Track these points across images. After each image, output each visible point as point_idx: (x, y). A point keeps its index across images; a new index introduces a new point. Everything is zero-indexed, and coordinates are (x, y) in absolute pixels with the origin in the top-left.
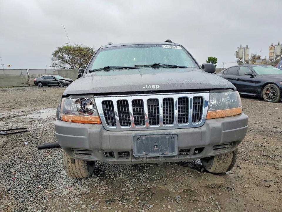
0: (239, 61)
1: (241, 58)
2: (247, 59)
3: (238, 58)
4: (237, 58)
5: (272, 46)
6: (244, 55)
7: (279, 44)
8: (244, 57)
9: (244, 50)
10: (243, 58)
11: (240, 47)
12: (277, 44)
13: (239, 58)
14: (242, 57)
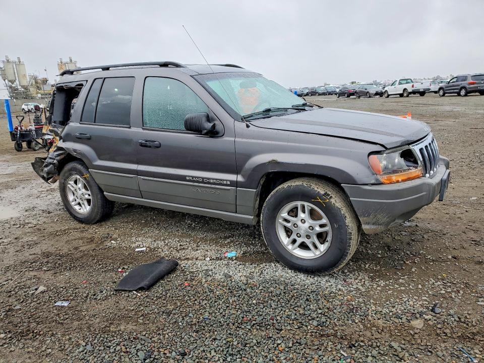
0: (11, 87)
1: (12, 82)
2: (25, 83)
3: (6, 81)
4: (4, 80)
5: (61, 62)
6: (16, 76)
7: (71, 61)
8: (17, 78)
9: (14, 65)
10: (17, 82)
11: (6, 61)
12: (68, 61)
13: (10, 81)
14: (14, 79)
